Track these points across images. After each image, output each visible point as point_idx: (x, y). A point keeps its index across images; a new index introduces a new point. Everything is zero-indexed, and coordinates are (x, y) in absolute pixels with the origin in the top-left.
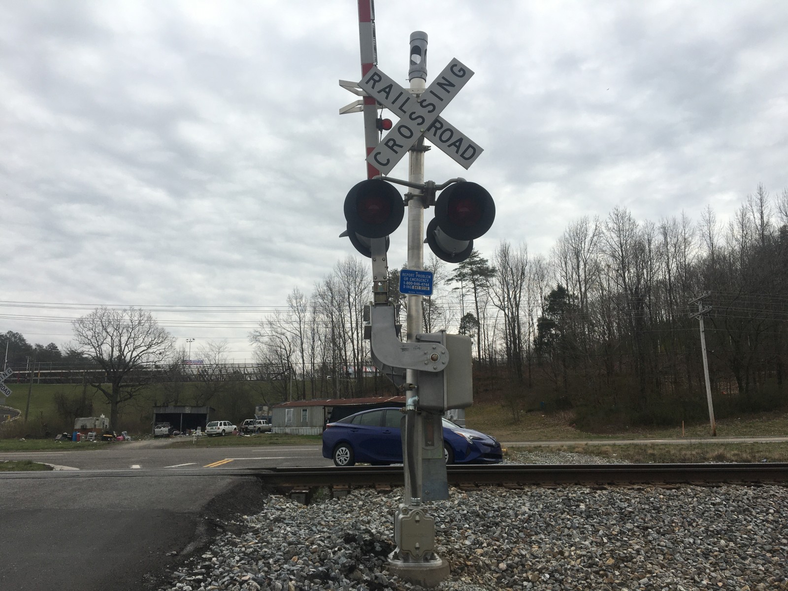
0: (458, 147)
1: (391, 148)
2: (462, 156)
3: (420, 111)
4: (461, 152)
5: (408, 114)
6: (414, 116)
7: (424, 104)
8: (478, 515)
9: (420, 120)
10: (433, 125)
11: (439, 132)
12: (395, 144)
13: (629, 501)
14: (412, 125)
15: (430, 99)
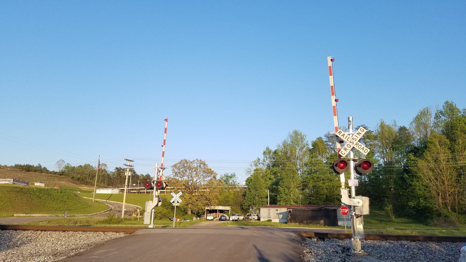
0: (363, 150)
1: (345, 150)
2: (364, 152)
4: (364, 151)
5: (349, 141)
6: (351, 142)
7: (353, 139)
8: (372, 247)
9: (353, 143)
10: (356, 144)
11: (358, 146)
12: (346, 149)
13: (422, 245)
14: (350, 144)
15: (355, 137)
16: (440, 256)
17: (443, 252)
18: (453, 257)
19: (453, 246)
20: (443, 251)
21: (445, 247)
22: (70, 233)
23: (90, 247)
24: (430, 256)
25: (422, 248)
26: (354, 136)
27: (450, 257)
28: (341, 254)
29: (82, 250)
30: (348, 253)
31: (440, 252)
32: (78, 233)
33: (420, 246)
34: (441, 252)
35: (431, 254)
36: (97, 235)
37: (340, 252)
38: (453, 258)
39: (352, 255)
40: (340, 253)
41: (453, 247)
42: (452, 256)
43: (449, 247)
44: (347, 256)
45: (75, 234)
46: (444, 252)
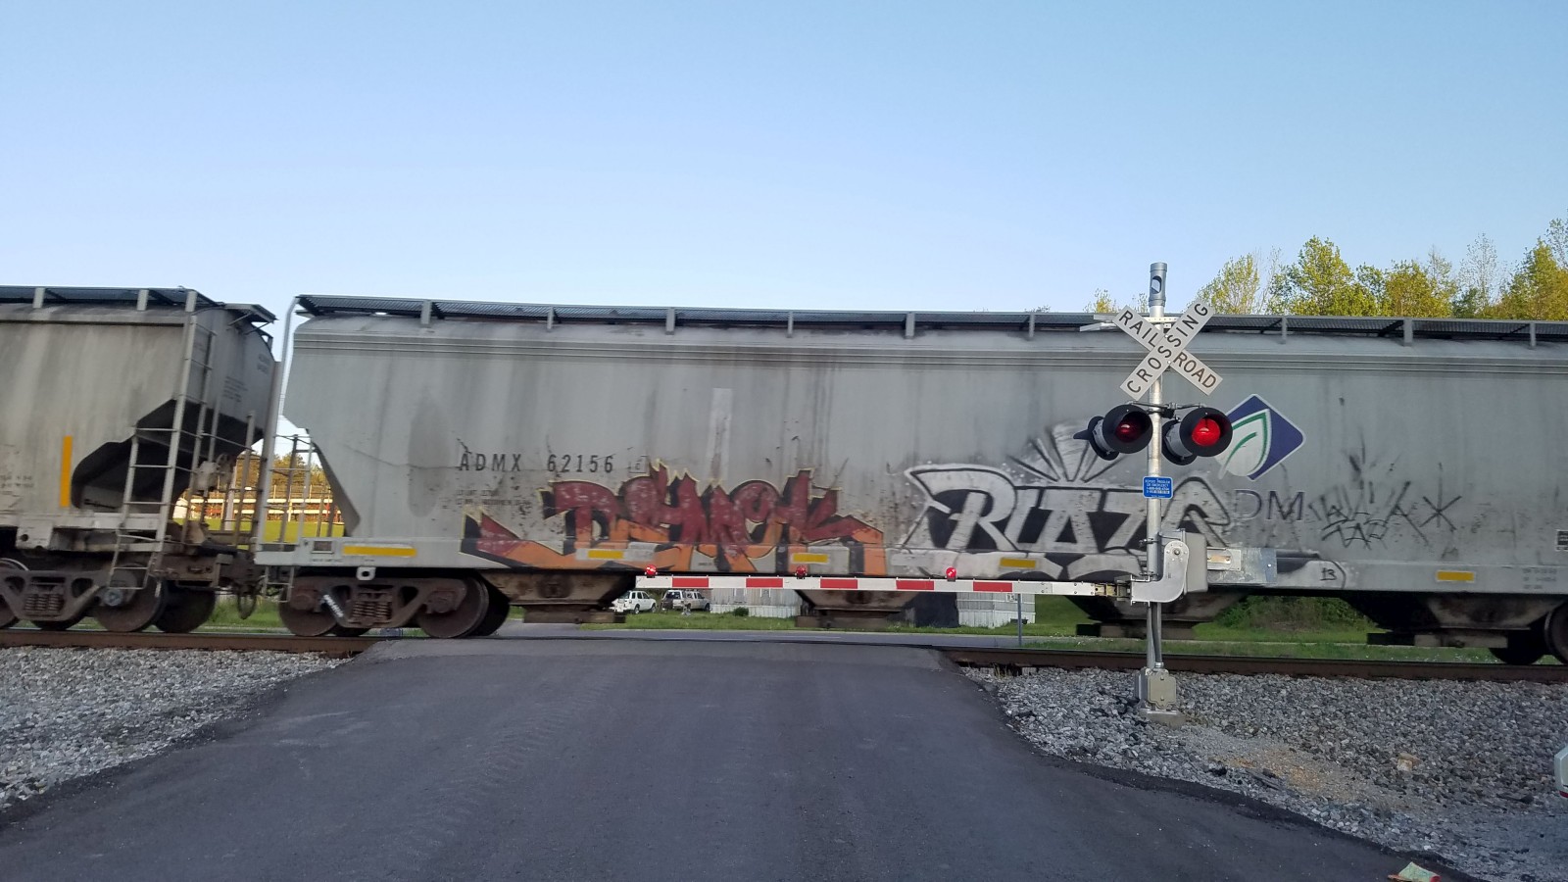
0: (1201, 377)
1: (1142, 377)
2: (1203, 384)
3: (1167, 345)
4: (1202, 381)
5: (1157, 347)
6: (1162, 350)
7: (1171, 339)
9: (1167, 353)
10: (1178, 357)
11: (1184, 363)
12: (1145, 373)
13: (1332, 690)
14: (1161, 357)
15: (1177, 335)
16: (1392, 724)
17: (1397, 711)
18: (1431, 725)
19: (1426, 693)
20: (1397, 708)
21: (1401, 695)
22: (109, 654)
23: (234, 707)
24: (1365, 723)
25: (1333, 697)
26: (1173, 332)
27: (1423, 725)
28: (1119, 717)
29: (207, 718)
30: (1135, 714)
31: (1389, 712)
32: (139, 655)
33: (1325, 693)
34: (1392, 710)
35: (1365, 718)
36: (215, 661)
37: (1115, 712)
38: (1431, 728)
39: (1149, 723)
40: (1115, 716)
41: (1424, 695)
42: (1428, 723)
43: (1411, 694)
44: (1136, 725)
45: (128, 658)
46: (1400, 712)
